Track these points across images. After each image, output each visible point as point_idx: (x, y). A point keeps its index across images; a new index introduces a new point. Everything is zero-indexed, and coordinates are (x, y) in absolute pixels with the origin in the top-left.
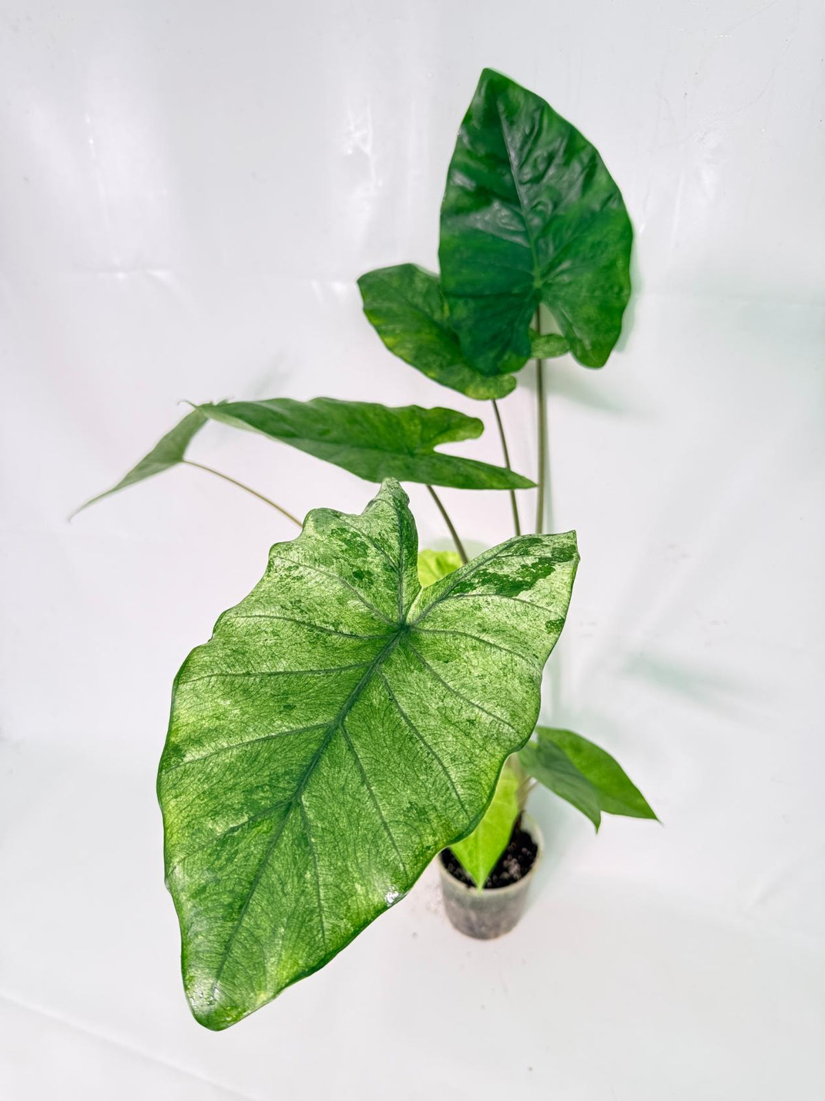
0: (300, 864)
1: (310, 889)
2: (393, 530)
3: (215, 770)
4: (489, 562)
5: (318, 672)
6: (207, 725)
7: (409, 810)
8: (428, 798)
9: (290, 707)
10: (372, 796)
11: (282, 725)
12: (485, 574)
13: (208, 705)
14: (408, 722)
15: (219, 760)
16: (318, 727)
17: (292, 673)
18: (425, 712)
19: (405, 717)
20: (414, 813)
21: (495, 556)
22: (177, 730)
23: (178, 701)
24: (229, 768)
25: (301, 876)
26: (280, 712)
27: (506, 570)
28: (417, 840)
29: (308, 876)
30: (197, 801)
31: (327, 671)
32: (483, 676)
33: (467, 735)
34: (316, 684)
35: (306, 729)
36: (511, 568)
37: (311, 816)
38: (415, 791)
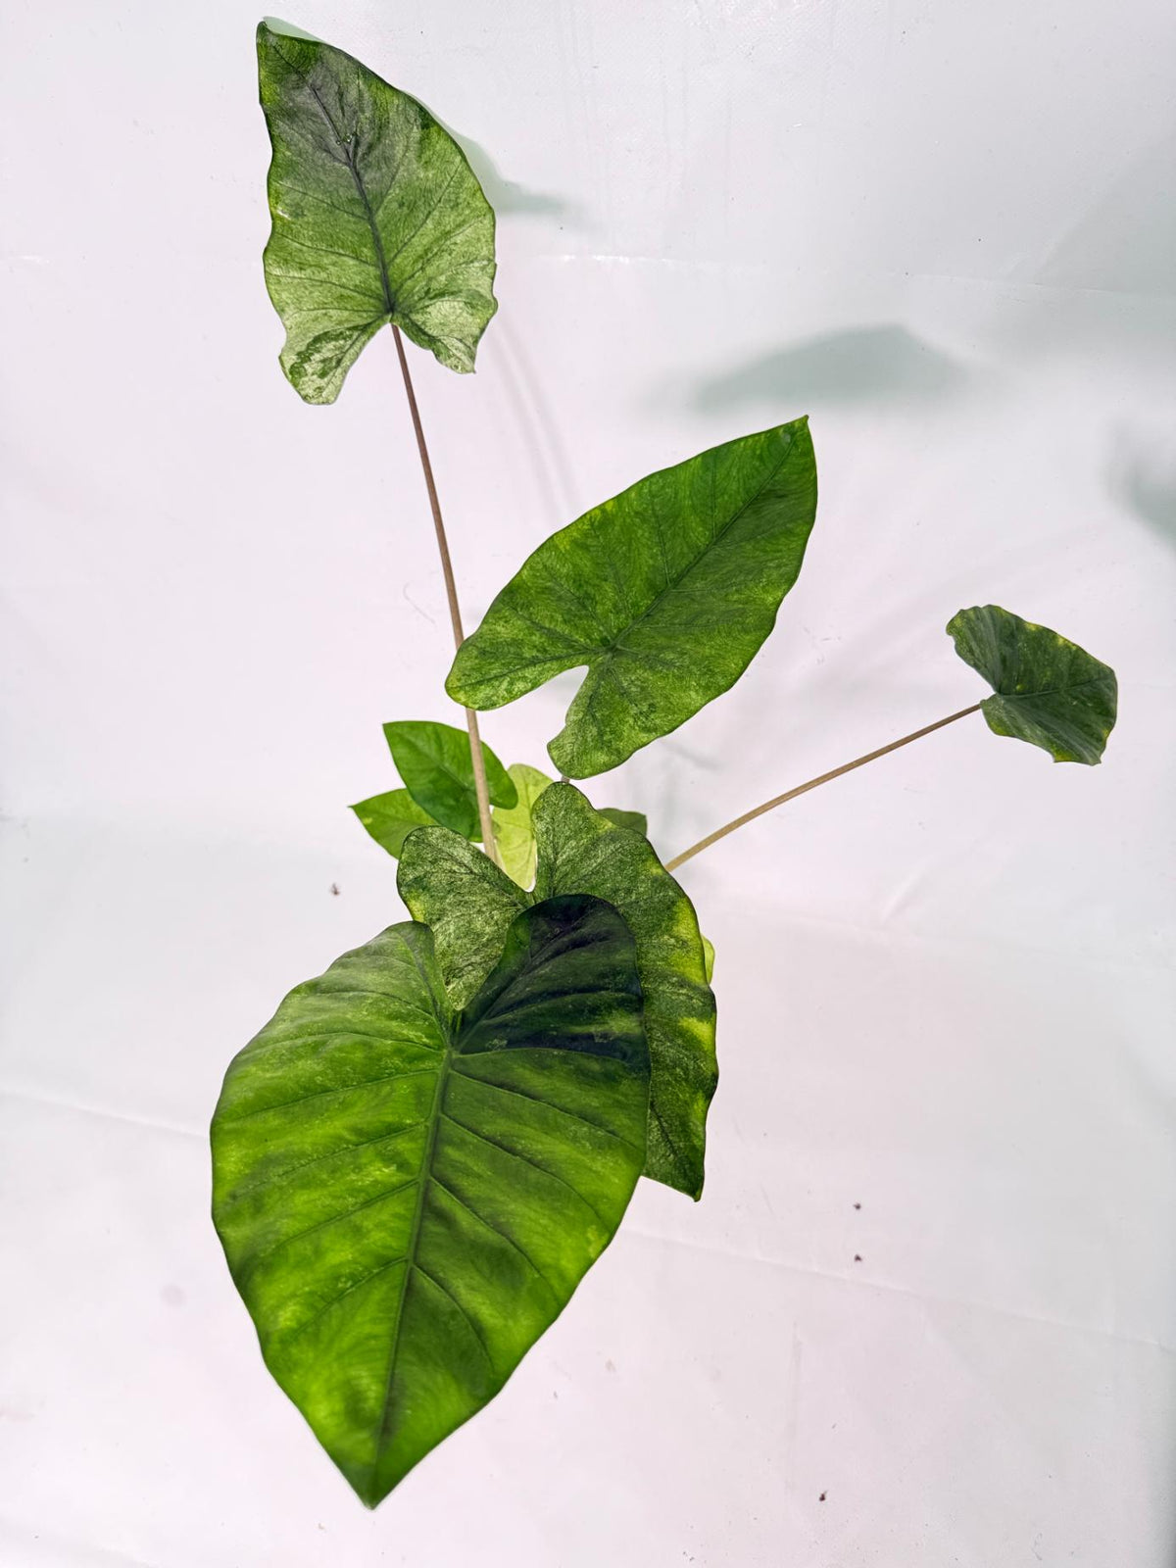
0: (318, 138)
1: (303, 132)
3: (397, 138)
5: (409, 240)
6: (428, 153)
7: (302, 212)
9: (401, 205)
10: (323, 201)
11: (395, 192)
13: (438, 164)
14: (340, 254)
15: (401, 144)
16: (378, 209)
17: (422, 226)
19: (343, 255)
20: (299, 211)
22: (439, 134)
23: (454, 148)
24: (392, 146)
25: (312, 133)
26: (402, 198)
28: (285, 202)
29: (310, 136)
31: (405, 244)
34: (404, 231)
35: (382, 202)
37: (336, 164)
38: (308, 223)
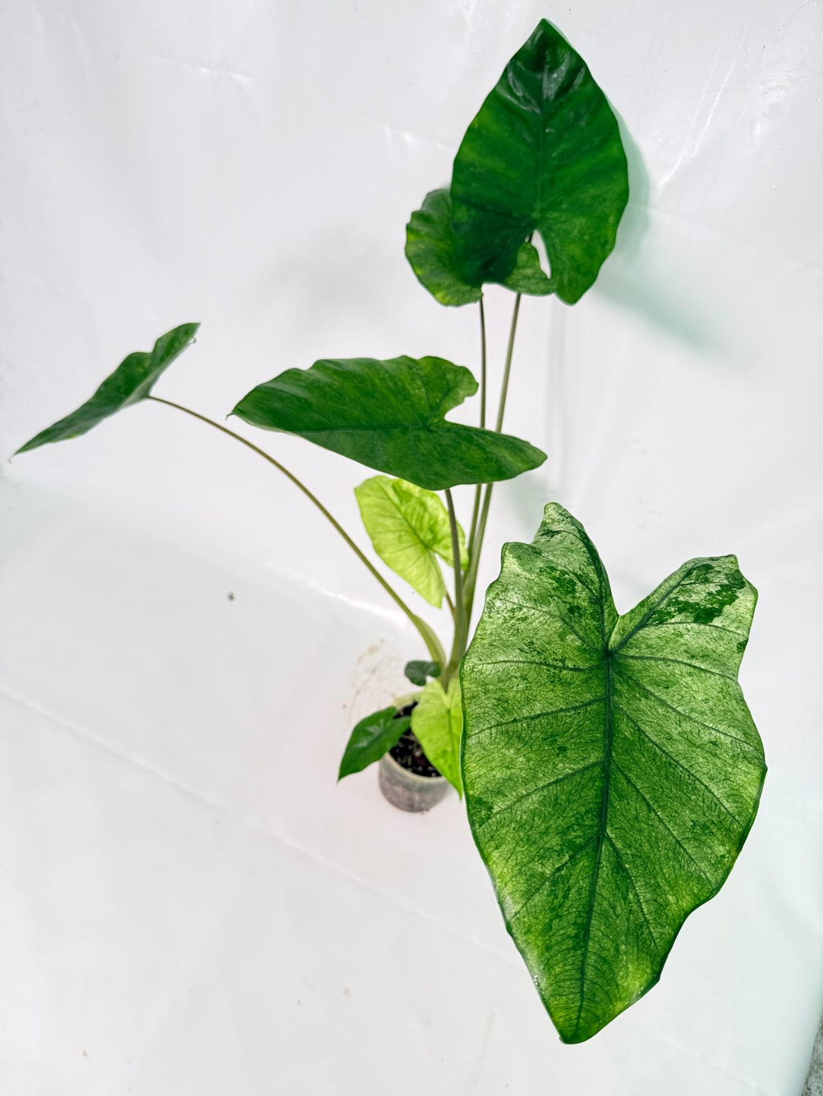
0: (623, 889)
1: (635, 907)
2: (589, 564)
3: (524, 817)
4: (676, 591)
5: (567, 710)
6: (499, 775)
7: (694, 827)
8: (704, 814)
9: (563, 749)
10: (661, 820)
11: (565, 767)
12: (678, 603)
13: (496, 755)
14: (661, 749)
15: (524, 807)
16: (594, 765)
17: (547, 714)
18: (670, 738)
19: (657, 745)
20: (698, 830)
21: (679, 584)
22: (472, 783)
23: (466, 757)
24: (534, 813)
25: (625, 898)
26: (558, 755)
27: (694, 599)
28: (709, 851)
29: (631, 896)
30: (518, 849)
31: (575, 708)
32: (706, 701)
33: (715, 755)
34: (572, 723)
35: (586, 768)
36: (699, 594)
37: (619, 845)
38: (692, 811)
